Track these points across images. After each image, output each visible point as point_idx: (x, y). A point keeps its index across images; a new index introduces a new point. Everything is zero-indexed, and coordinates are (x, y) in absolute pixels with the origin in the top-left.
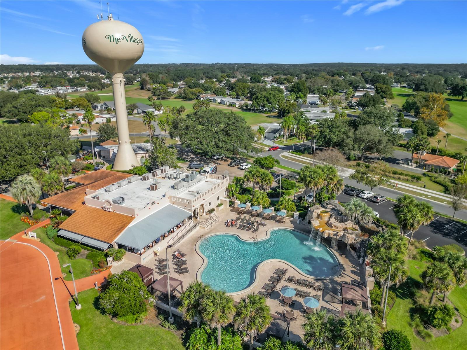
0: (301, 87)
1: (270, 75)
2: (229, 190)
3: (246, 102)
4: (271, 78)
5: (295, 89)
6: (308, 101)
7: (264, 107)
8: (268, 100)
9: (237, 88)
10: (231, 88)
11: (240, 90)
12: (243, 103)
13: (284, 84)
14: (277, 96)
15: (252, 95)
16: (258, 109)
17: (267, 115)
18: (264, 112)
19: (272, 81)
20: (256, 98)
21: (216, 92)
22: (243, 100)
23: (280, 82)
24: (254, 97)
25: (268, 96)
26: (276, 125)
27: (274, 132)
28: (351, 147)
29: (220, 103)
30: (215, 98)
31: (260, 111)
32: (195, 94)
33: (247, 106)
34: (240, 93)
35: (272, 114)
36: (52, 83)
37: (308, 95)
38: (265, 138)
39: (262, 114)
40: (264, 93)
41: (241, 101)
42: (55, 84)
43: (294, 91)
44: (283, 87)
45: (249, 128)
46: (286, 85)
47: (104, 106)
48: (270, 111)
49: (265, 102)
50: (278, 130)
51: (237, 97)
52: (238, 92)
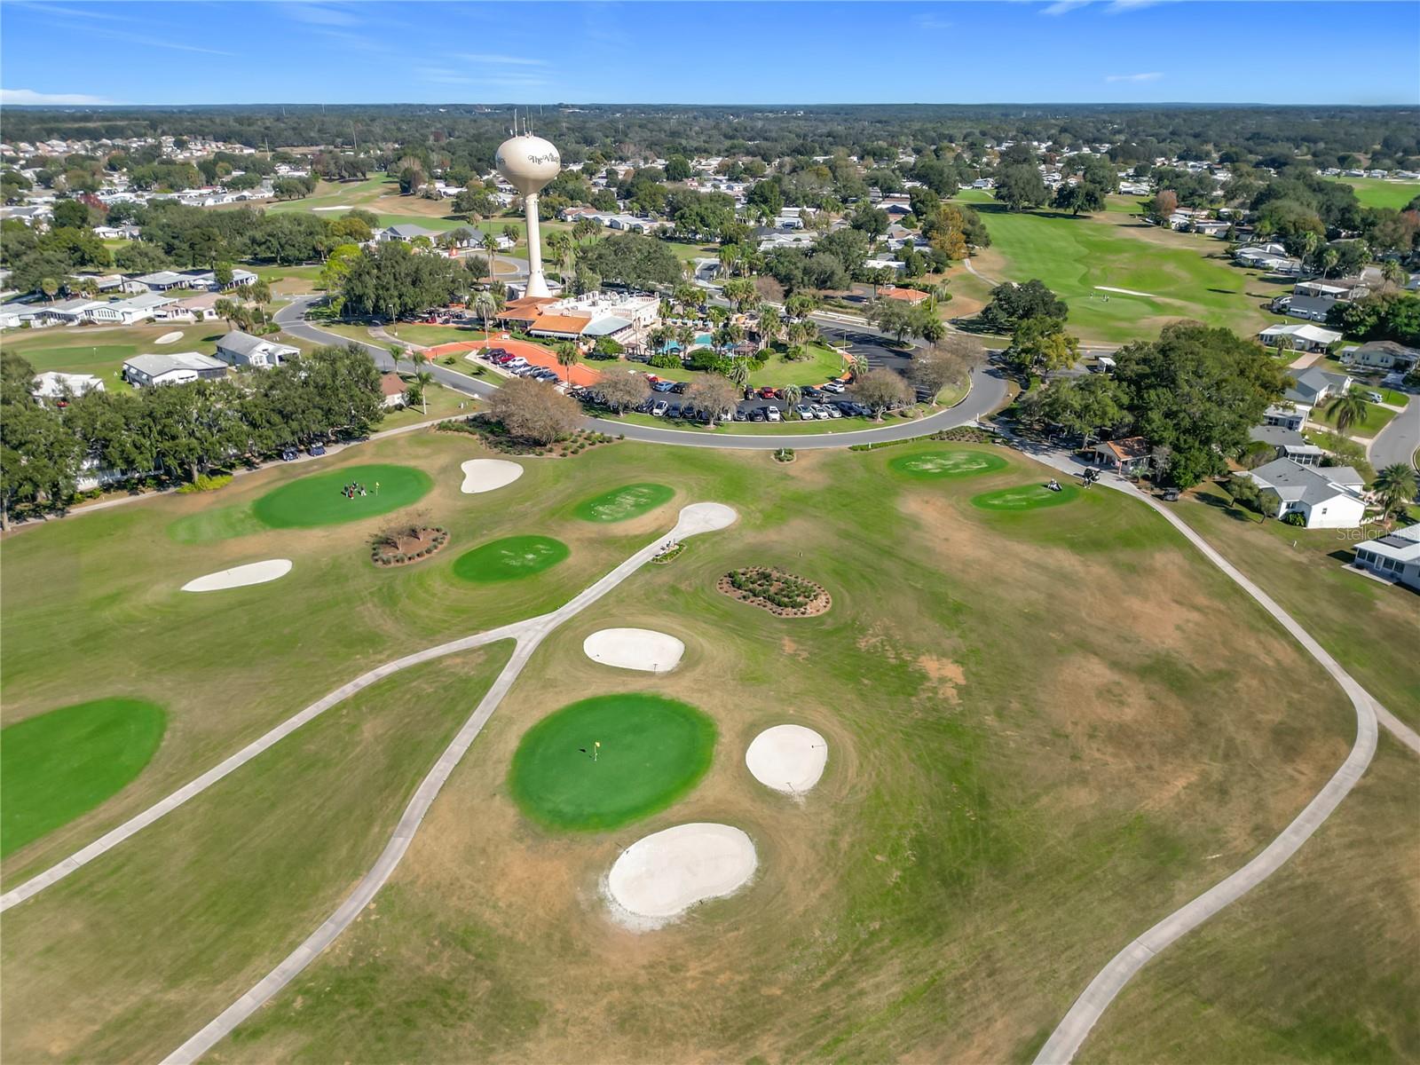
0: (767, 193)
1: (714, 152)
2: (660, 311)
3: (662, 225)
4: (715, 162)
5: (756, 197)
6: (778, 222)
7: (696, 233)
8: (702, 220)
9: (641, 194)
10: (627, 192)
11: (648, 199)
12: (656, 225)
13: (742, 180)
14: (718, 212)
15: (674, 210)
16: (685, 238)
17: (702, 248)
18: (696, 242)
19: (717, 172)
20: (682, 217)
21: (597, 203)
22: (655, 220)
23: (735, 178)
24: (677, 214)
25: (703, 212)
26: (714, 260)
27: (710, 268)
28: (800, 280)
29: (611, 226)
30: (599, 216)
31: (689, 241)
32: (553, 209)
33: (664, 232)
34: (647, 205)
35: (711, 246)
36: (172, 179)
37: (784, 209)
38: (698, 278)
39: (693, 246)
40: (695, 207)
41: (651, 221)
42: (180, 183)
43: (755, 202)
44: (739, 188)
45: (674, 257)
46: (745, 185)
47: (390, 234)
48: (708, 241)
49: (699, 224)
50: (715, 266)
51: (644, 214)
52: (644, 203)
